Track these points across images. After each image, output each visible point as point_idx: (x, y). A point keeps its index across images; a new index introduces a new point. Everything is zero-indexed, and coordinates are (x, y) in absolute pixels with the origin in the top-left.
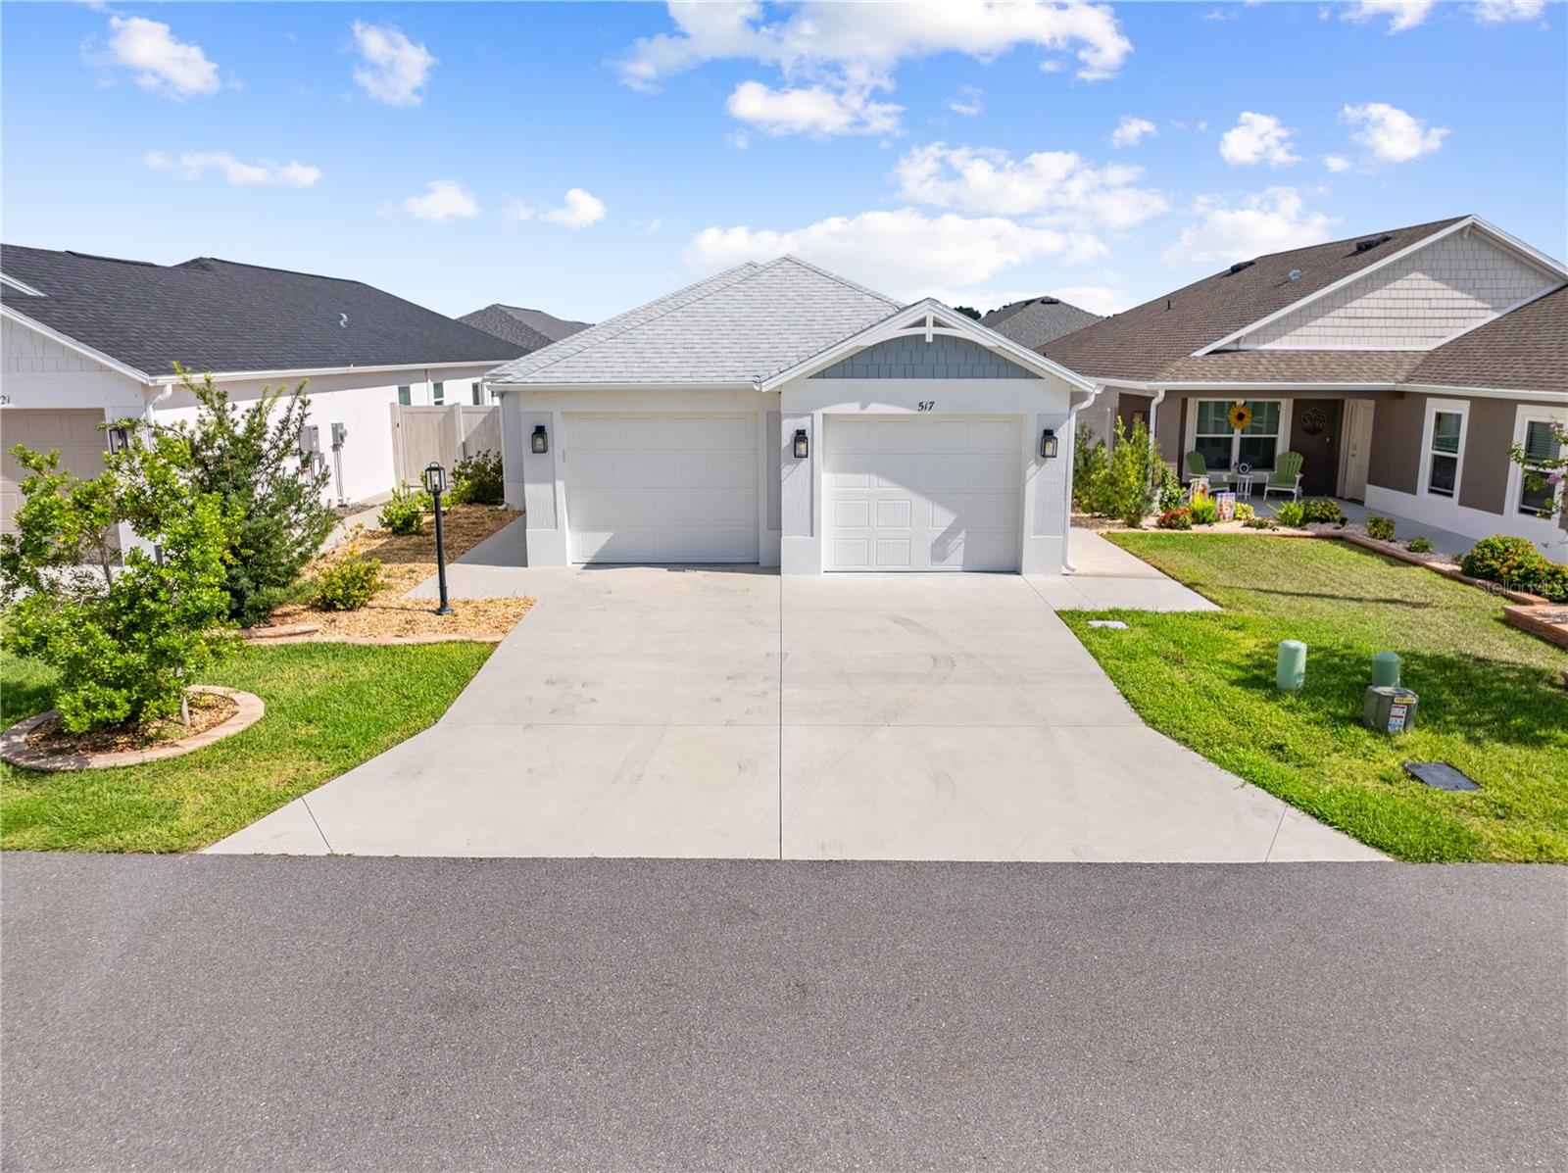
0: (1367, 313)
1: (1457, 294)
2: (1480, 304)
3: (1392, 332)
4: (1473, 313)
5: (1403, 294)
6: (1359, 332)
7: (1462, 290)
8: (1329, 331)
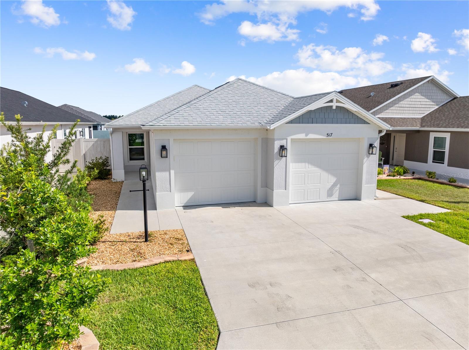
0: (404, 106)
1: (428, 100)
2: (433, 104)
3: (411, 112)
4: (432, 106)
5: (414, 100)
6: (402, 112)
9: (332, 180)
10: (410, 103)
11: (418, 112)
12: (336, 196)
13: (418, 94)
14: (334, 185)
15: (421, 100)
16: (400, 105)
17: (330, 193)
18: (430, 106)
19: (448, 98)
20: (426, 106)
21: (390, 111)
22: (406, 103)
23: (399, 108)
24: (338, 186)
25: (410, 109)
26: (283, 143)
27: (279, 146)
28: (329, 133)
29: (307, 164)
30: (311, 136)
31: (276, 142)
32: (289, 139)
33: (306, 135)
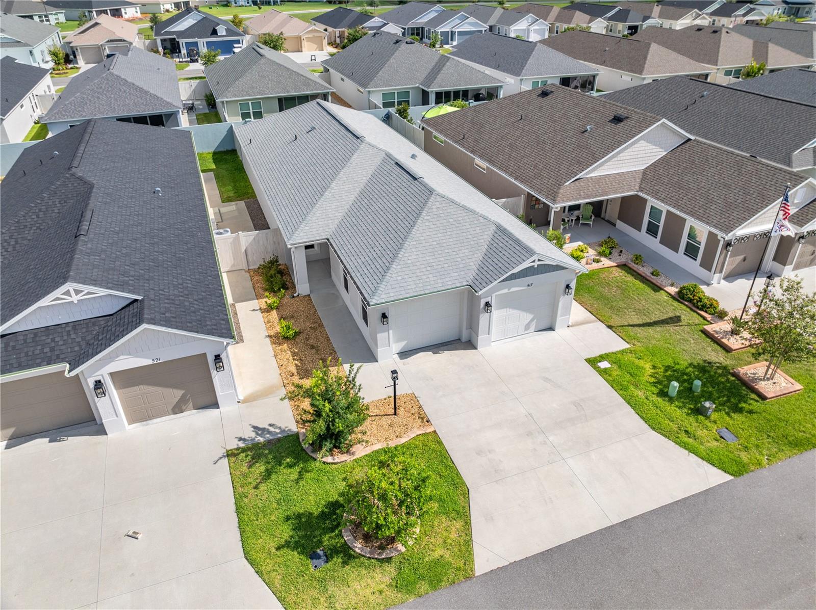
0: (624, 158)
1: (654, 147)
2: (661, 150)
3: (632, 164)
4: (658, 153)
5: (637, 149)
6: (621, 165)
7: (656, 146)
8: (611, 167)
9: (530, 316)
10: (632, 153)
11: (641, 162)
12: (533, 328)
13: (643, 142)
14: (532, 320)
15: (646, 148)
16: (619, 159)
17: (527, 327)
18: (656, 154)
19: (680, 140)
20: (651, 155)
21: (606, 167)
22: (626, 154)
23: (617, 163)
24: (535, 320)
25: (632, 160)
26: (488, 299)
27: (484, 303)
28: (530, 283)
29: (508, 309)
30: (513, 289)
31: (482, 300)
32: (494, 296)
33: (509, 290)
